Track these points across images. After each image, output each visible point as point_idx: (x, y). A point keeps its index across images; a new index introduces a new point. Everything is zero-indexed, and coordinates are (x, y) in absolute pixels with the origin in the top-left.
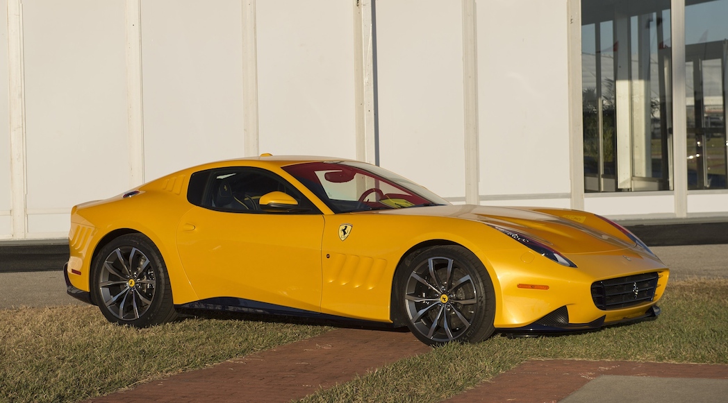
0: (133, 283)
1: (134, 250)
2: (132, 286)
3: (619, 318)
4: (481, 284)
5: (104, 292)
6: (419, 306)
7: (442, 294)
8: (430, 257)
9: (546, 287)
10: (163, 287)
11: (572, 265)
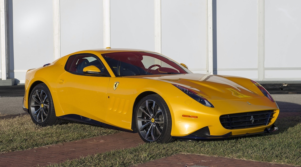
0: (43, 106)
1: (42, 90)
2: (42, 107)
3: (245, 133)
4: (166, 114)
5: (33, 109)
6: (143, 123)
7: (152, 118)
8: (147, 100)
9: (197, 117)
10: (52, 108)
11: (212, 106)
